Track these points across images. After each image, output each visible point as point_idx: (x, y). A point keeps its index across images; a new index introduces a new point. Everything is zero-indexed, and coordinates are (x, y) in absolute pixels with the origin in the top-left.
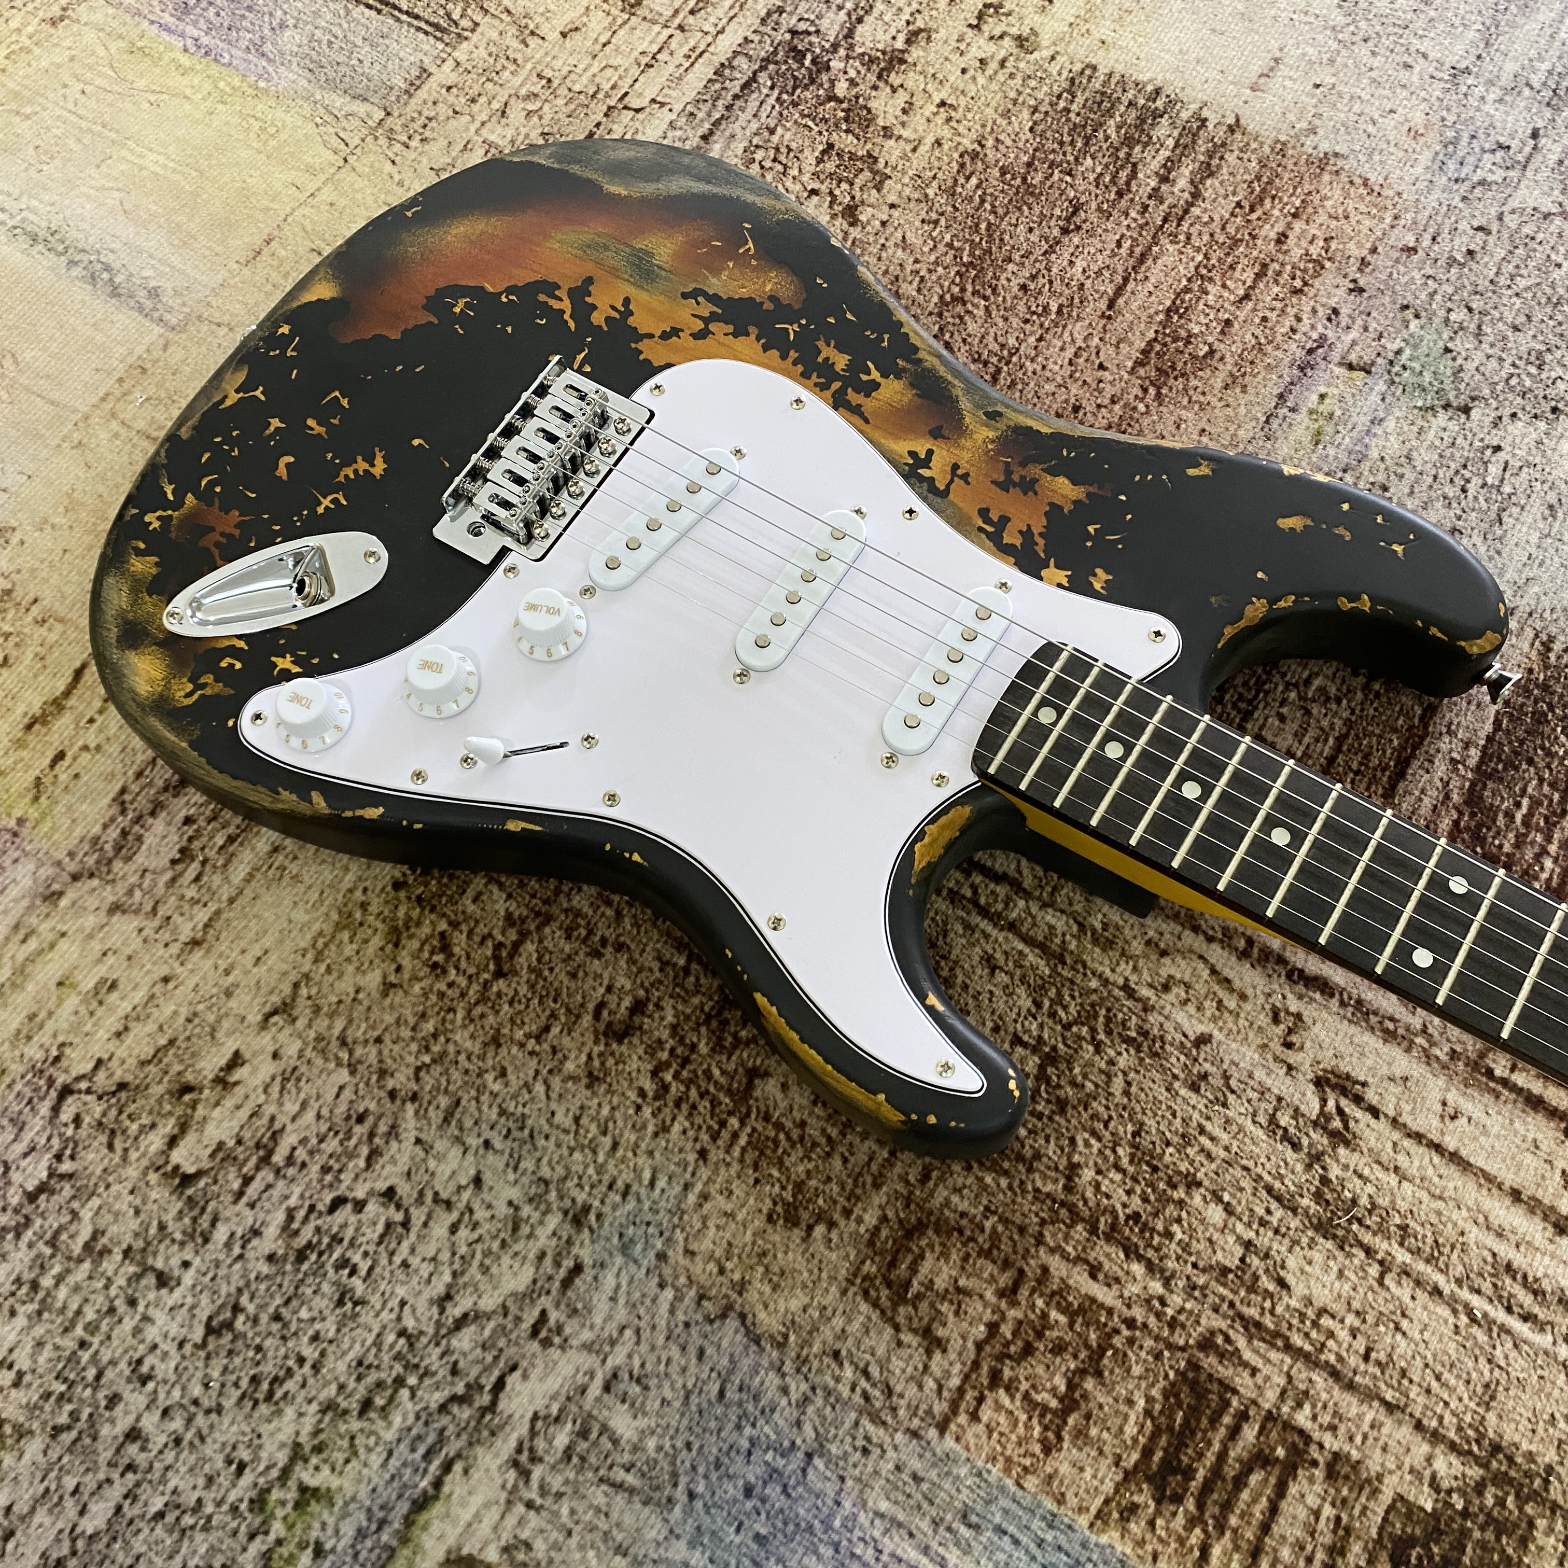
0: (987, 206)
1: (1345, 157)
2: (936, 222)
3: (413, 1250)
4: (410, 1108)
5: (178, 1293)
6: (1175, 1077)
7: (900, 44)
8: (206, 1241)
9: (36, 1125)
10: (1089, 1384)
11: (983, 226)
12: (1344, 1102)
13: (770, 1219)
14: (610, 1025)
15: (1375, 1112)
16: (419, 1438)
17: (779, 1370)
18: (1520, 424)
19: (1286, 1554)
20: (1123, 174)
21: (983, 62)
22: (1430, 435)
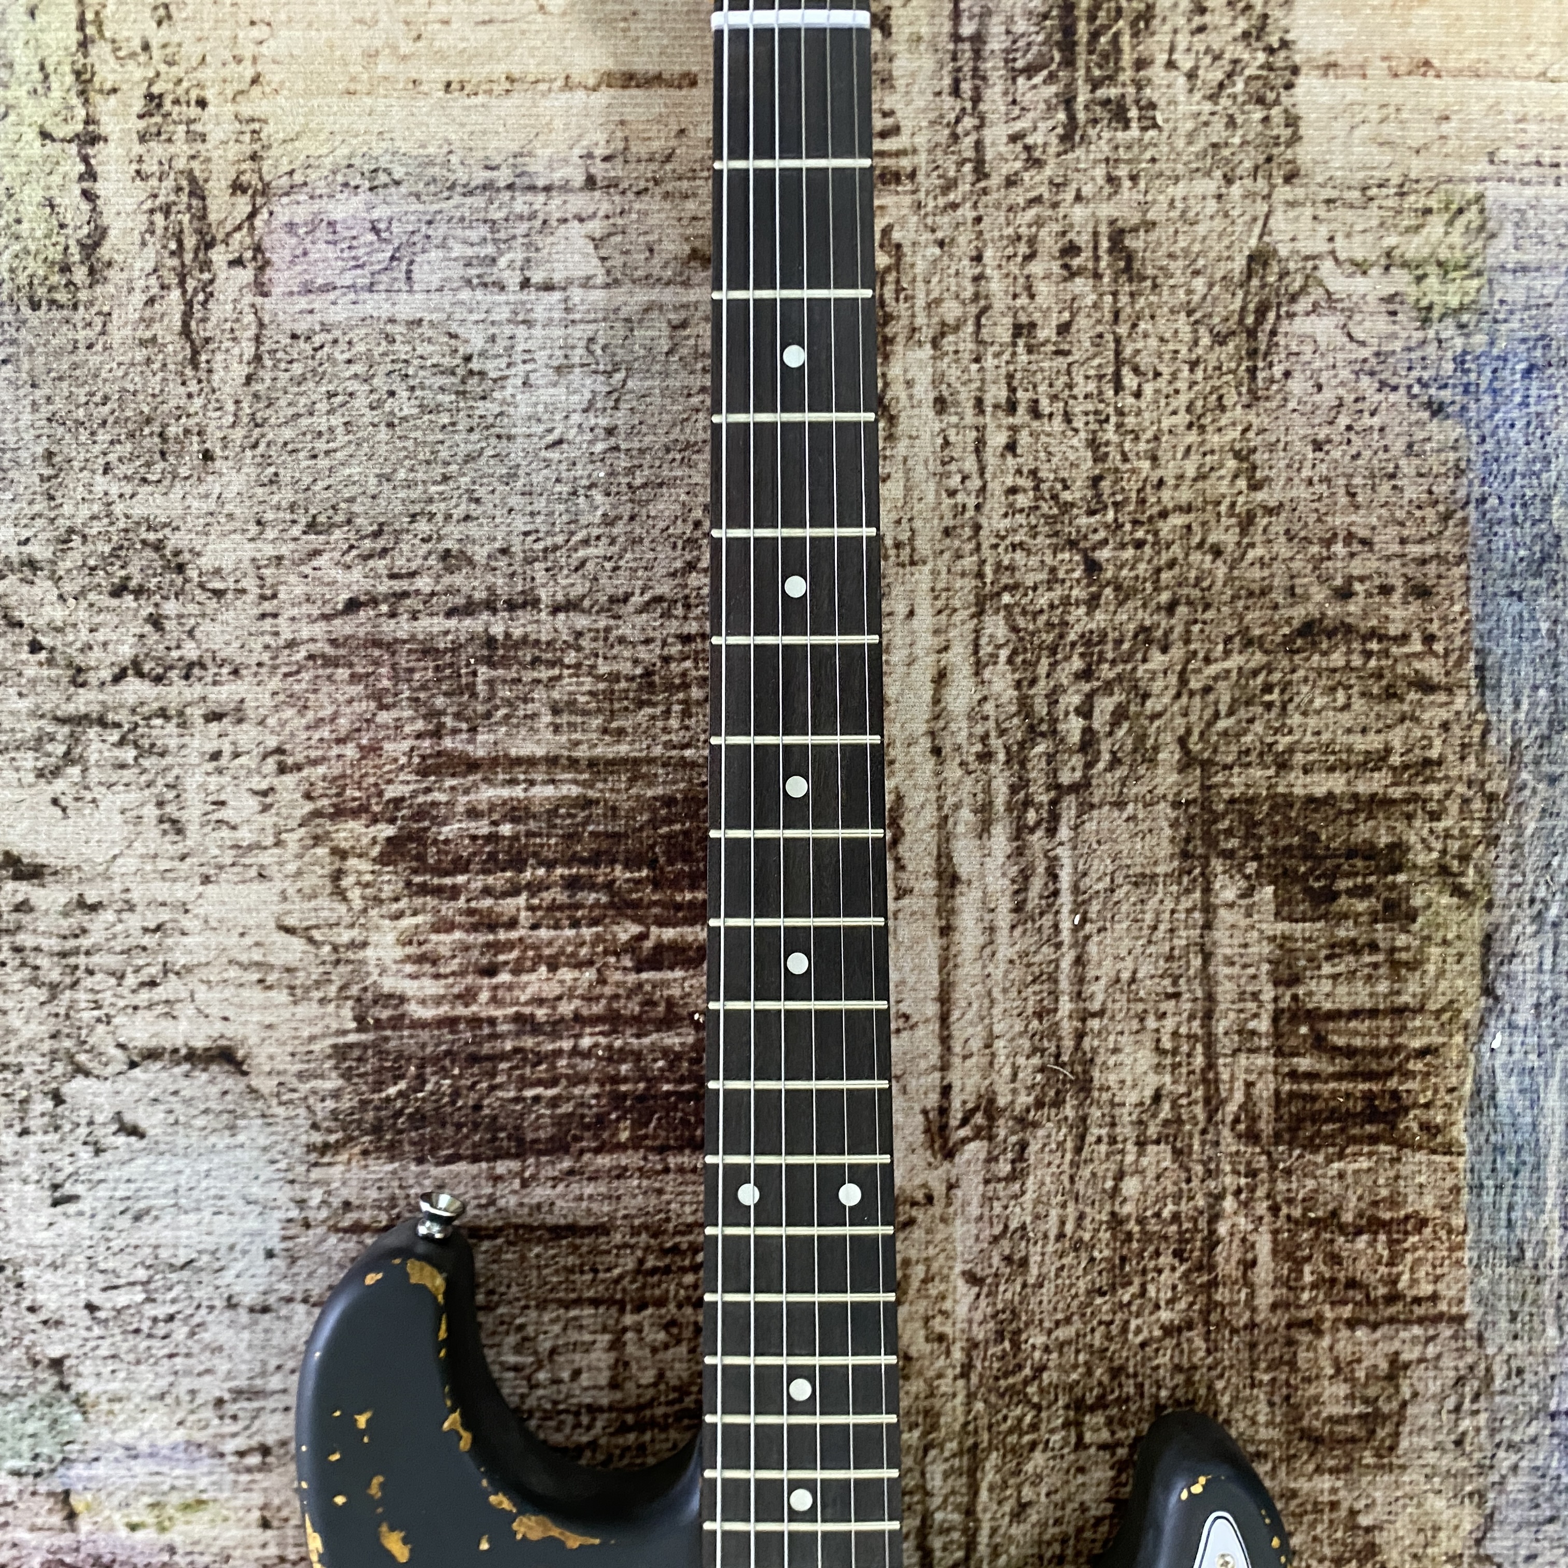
6: (1024, 1285)
10: (1348, 1217)
12: (954, 1123)
15: (946, 1091)
17: (1502, 1482)
18: (41, 1298)
19: (1383, 987)
22: (116, 1386)
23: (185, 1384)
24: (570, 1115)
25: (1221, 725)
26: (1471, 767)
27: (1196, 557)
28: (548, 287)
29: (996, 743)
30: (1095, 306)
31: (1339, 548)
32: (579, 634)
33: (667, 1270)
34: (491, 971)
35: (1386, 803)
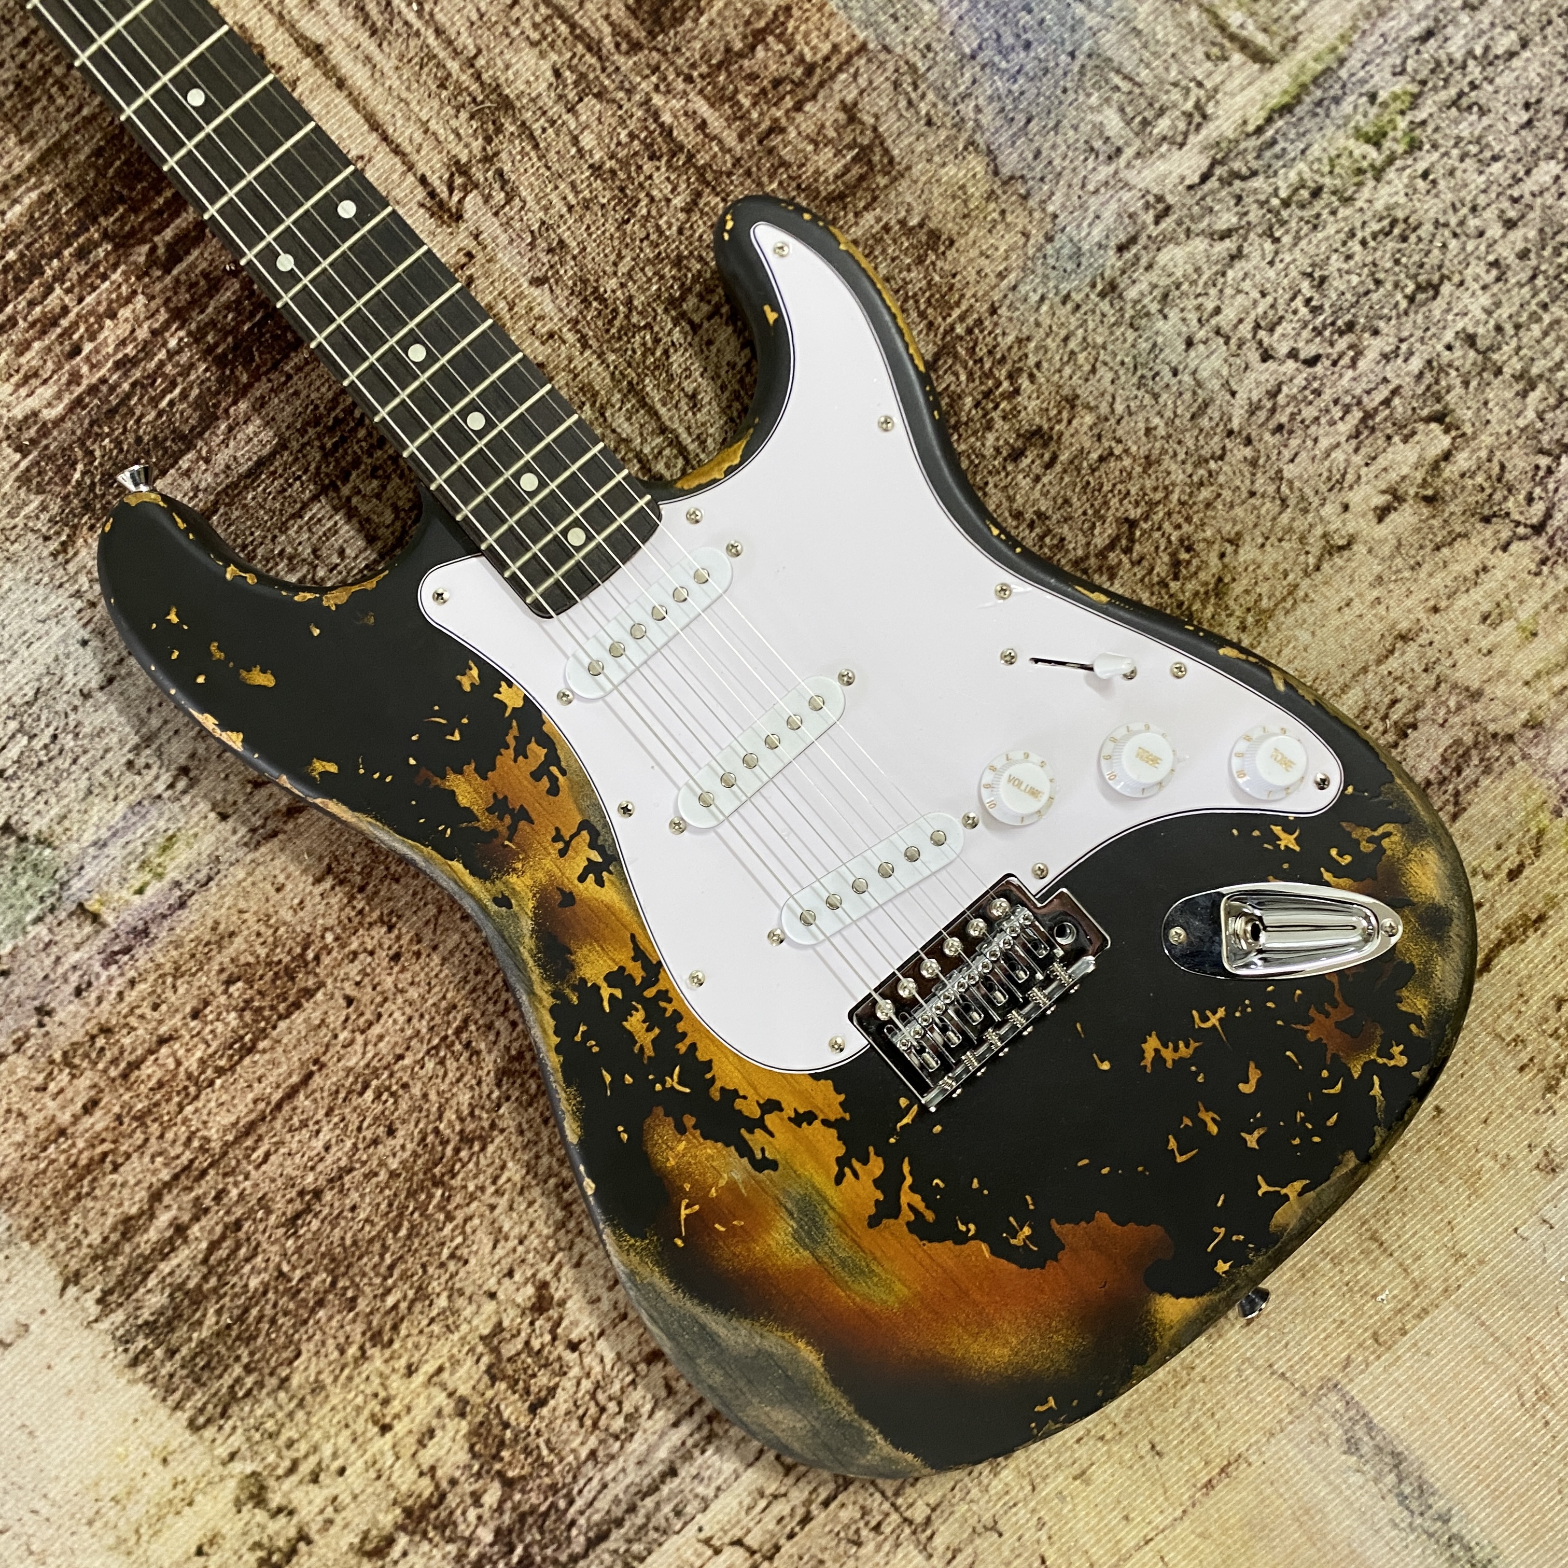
0: (388, 1260)
2: (452, 1256)
3: (1255, 303)
4: (1235, 424)
5: (1459, 326)
7: (403, 1540)
8: (1429, 362)
10: (738, 45)
11: (403, 1232)
12: (444, 195)
13: (952, 243)
14: (1045, 445)
15: (423, 180)
16: (1277, 157)
17: (978, 125)
20: (223, 1253)
21: (315, 1479)
22: (55, 811)
23: (98, 772)
24: (199, 396)
33: (343, 440)
34: (76, 350)
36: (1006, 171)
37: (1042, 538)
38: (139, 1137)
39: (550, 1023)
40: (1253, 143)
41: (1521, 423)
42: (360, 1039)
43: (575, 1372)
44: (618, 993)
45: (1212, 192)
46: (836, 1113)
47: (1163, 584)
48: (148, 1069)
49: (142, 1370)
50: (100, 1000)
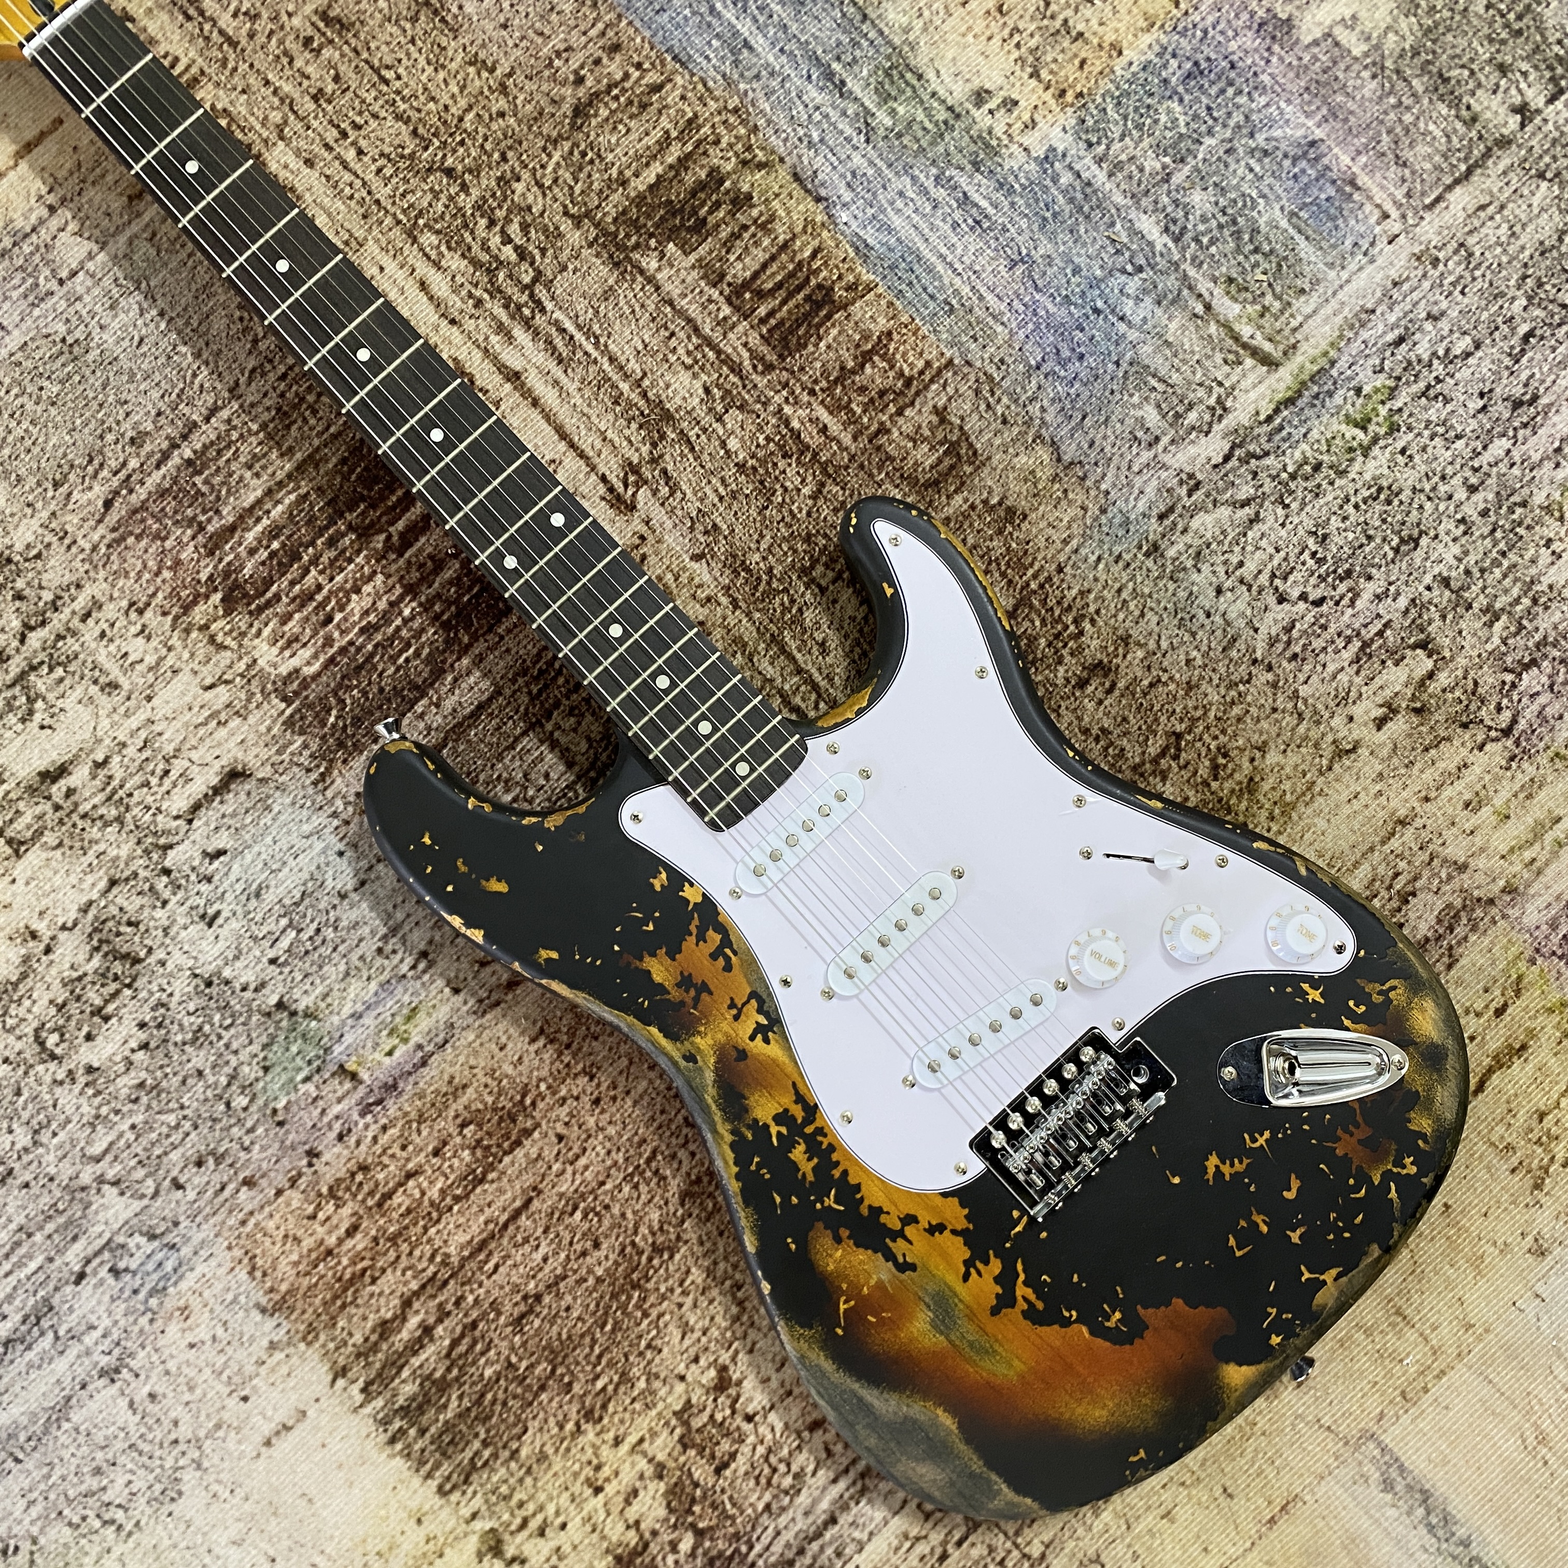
0: (597, 1350)
1: (257, 1305)
2: (649, 1346)
3: (1271, 557)
4: (1259, 655)
5: (1436, 571)
6: (725, 538)
8: (1413, 600)
9: (1530, 712)
10: (850, 364)
12: (621, 490)
13: (1025, 517)
14: (1106, 676)
15: (604, 479)
16: (1284, 440)
17: (1043, 422)
18: (243, 980)
19: (766, 242)
20: (462, 1348)
21: (542, 1533)
22: (320, 990)
23: (354, 957)
24: (430, 653)
25: (578, 189)
26: (713, 105)
27: (494, 126)
28: (74, 274)
29: (478, 293)
30: (343, 55)
31: (557, 63)
32: (229, 421)
33: (546, 686)
34: (329, 619)
35: (688, 156)
36: (1067, 458)
37: (1106, 749)
38: (392, 1254)
39: (730, 1156)
40: (1266, 428)
41: (1489, 647)
42: (569, 1169)
43: (751, 1439)
44: (784, 1130)
45: (1233, 470)
46: (962, 1224)
47: (1206, 784)
48: (398, 1199)
49: (399, 1446)
50: (358, 1143)
